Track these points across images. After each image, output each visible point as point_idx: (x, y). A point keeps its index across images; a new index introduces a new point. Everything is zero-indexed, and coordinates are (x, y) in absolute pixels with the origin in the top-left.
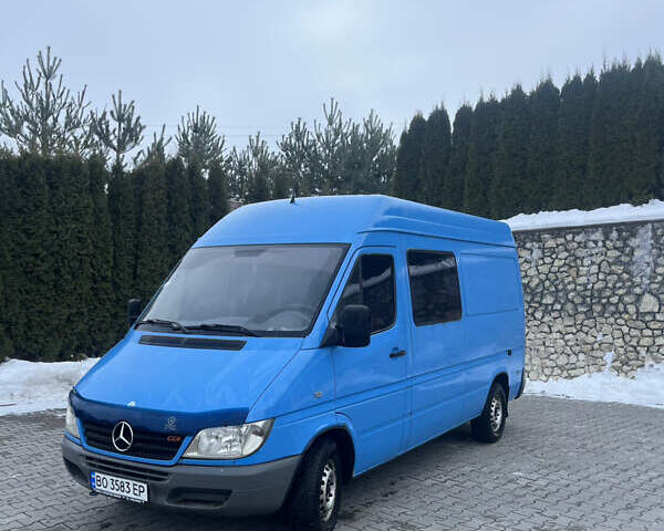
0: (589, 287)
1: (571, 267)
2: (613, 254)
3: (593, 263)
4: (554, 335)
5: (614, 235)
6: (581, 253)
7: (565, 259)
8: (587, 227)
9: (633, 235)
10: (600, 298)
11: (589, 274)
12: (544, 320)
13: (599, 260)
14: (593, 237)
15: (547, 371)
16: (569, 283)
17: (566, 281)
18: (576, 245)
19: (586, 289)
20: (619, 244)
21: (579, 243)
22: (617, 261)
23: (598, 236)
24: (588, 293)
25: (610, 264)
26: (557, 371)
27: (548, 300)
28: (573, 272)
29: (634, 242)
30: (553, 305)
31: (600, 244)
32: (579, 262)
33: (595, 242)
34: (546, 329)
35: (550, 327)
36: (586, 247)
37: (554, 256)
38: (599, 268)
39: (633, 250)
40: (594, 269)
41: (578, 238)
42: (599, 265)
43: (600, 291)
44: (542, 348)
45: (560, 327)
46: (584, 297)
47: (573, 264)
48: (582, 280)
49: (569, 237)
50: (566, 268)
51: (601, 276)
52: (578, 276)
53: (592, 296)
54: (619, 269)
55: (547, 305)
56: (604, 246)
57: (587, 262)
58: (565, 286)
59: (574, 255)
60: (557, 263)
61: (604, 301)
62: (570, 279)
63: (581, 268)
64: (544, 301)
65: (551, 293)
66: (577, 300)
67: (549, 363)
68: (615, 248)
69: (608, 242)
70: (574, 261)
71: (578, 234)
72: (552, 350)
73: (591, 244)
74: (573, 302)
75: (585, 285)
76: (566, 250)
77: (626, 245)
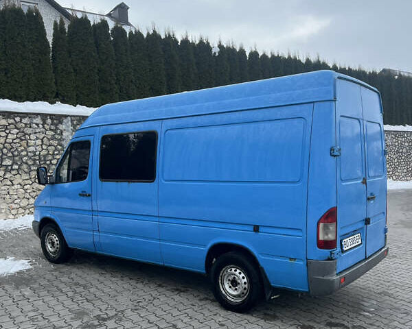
0: (38, 153)
1: (22, 140)
2: (50, 133)
3: (37, 138)
4: (16, 187)
5: (49, 121)
6: (28, 131)
7: (17, 134)
8: (30, 114)
9: (61, 122)
10: (45, 160)
11: (35, 145)
12: (6, 177)
13: (41, 136)
14: (35, 121)
15: (13, 212)
16: (22, 151)
17: (19, 150)
18: (24, 125)
19: (35, 155)
20: (53, 127)
21: (26, 124)
22: (53, 138)
23: (38, 120)
24: (37, 158)
25: (49, 140)
26: (21, 210)
27: (8, 162)
28: (24, 143)
29: (61, 127)
30: (12, 166)
31: (41, 126)
32: (27, 136)
33: (37, 124)
34: (9, 183)
35: (11, 181)
36: (30, 127)
37: (7, 131)
38: (42, 142)
39: (62, 132)
40: (39, 142)
41: (24, 121)
42: (42, 140)
43: (45, 156)
44: (8, 196)
45: (20, 181)
46: (34, 160)
47: (23, 138)
48: (32, 149)
49: (18, 119)
50: (18, 141)
51: (44, 147)
52: (28, 146)
53: (40, 160)
54: (55, 143)
55: (7, 166)
56: (43, 127)
57: (33, 137)
58: (19, 152)
59: (23, 132)
60: (10, 136)
61: (48, 162)
62: (22, 148)
63: (29, 141)
64: (4, 163)
65: (9, 158)
66: (30, 162)
67: (14, 206)
68: (50, 130)
69: (45, 125)
70: (23, 136)
71: (24, 117)
72: (16, 197)
73: (35, 126)
74: (26, 163)
75: (34, 152)
76: (16, 128)
77: (57, 129)
